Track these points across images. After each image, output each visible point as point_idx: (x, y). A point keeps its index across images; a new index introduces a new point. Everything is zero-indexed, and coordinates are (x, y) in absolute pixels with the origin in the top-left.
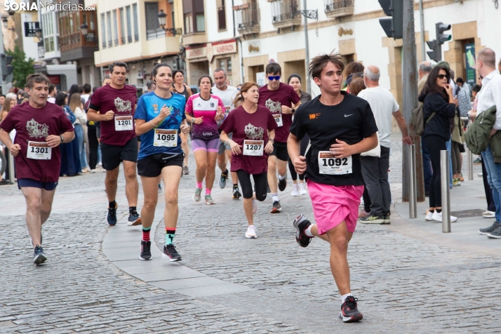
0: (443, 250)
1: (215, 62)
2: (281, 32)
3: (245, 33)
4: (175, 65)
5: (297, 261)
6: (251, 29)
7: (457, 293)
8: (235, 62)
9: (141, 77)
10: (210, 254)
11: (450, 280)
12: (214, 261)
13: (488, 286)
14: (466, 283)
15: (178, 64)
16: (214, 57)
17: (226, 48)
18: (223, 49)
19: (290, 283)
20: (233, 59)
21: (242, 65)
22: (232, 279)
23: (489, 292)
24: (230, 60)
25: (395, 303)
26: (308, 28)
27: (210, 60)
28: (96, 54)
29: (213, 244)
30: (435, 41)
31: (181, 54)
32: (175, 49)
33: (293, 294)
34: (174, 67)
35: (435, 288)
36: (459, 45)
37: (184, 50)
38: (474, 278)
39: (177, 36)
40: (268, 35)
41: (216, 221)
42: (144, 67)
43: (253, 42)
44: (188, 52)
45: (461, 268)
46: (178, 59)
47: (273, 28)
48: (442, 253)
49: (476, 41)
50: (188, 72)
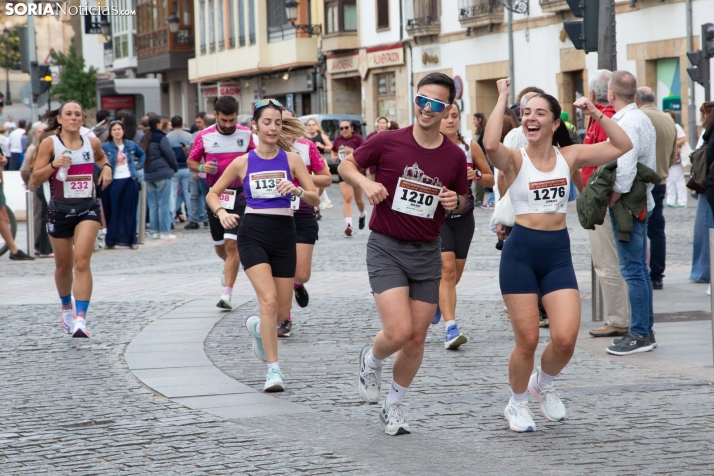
2: (472, 34)
3: (418, 34)
4: (310, 82)
6: (427, 27)
15: (315, 80)
16: (369, 70)
17: (387, 57)
18: (382, 58)
20: (397, 74)
21: (412, 85)
24: (394, 76)
26: (514, 27)
27: (363, 75)
28: (191, 63)
31: (319, 65)
32: (311, 58)
34: (309, 86)
37: (324, 59)
39: (314, 37)
40: (452, 38)
42: (263, 84)
43: (428, 48)
44: (330, 63)
46: (315, 74)
47: (459, 27)
50: (330, 94)
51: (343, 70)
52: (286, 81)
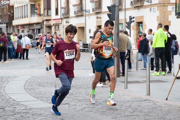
0: (124, 95)
1: (54, 26)
2: (77, 17)
4: (40, 26)
5: (72, 96)
6: (67, 15)
7: (126, 110)
8: (61, 26)
9: (28, 30)
10: (43, 93)
11: (124, 105)
12: (43, 95)
13: (137, 108)
14: (130, 107)
15: (41, 26)
16: (54, 24)
17: (58, 21)
18: (57, 22)
19: (68, 104)
20: (60, 25)
21: (63, 28)
22: (48, 102)
23: (137, 110)
24: (59, 26)
25: (104, 113)
26: (86, 16)
27: (52, 25)
28: (13, 21)
29: (44, 89)
30: (129, 22)
31: (42, 23)
32: (40, 21)
33: (69, 108)
34: (40, 27)
35: (118, 108)
36: (137, 24)
37: (44, 21)
38: (133, 105)
39: (41, 16)
40: (72, 18)
41: (47, 81)
42: (29, 27)
43: (67, 20)
44: (45, 22)
45: (129, 101)
46: (41, 25)
47: (74, 15)
48: (123, 96)
49: (143, 23)
50: (45, 29)
51: (48, 24)
52: (35, 26)
